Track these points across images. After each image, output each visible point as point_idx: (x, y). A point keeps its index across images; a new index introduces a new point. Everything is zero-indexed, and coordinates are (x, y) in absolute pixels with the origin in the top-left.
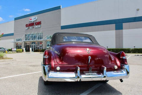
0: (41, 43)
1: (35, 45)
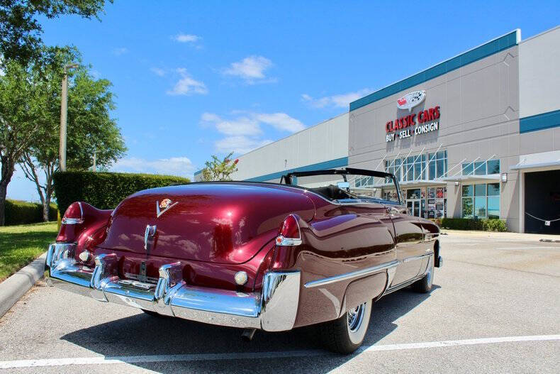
0: (441, 191)
1: (419, 200)
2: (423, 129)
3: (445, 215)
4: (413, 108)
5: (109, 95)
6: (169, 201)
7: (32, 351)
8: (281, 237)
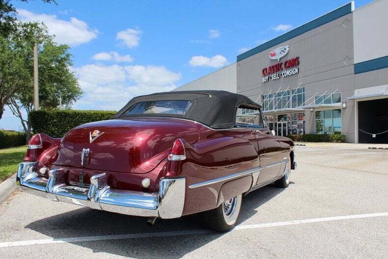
0: (301, 115)
1: (286, 122)
2: (288, 72)
3: (304, 132)
4: (280, 59)
5: (68, 55)
6: (98, 132)
7: (10, 236)
8: (171, 155)
